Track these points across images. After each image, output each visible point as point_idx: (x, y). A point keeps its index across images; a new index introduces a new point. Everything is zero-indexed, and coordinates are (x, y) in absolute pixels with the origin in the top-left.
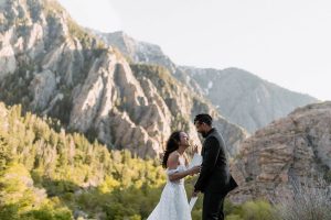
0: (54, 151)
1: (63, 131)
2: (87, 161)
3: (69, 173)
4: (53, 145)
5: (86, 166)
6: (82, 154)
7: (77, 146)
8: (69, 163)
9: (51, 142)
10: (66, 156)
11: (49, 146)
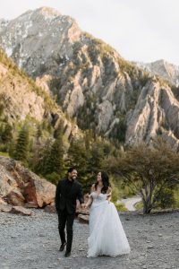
1: (122, 148)
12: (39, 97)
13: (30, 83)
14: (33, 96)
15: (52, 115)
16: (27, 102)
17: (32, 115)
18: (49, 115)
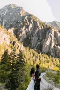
0: (38, 59)
1: (40, 53)
2: (48, 62)
3: (43, 66)
4: (38, 58)
5: (48, 64)
6: (46, 60)
7: (45, 58)
8: (43, 63)
9: (37, 57)
10: (42, 61)
11: (37, 58)
12: (8, 35)
13: (5, 30)
15: (13, 42)
16: (3, 37)
17: (5, 42)
18: (12, 42)
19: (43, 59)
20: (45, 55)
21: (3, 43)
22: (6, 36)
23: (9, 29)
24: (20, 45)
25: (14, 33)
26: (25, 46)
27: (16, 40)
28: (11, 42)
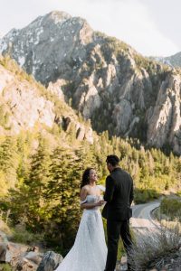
0: (137, 165)
1: (142, 148)
2: (166, 172)
3: (151, 183)
4: (135, 161)
5: (165, 176)
6: (161, 166)
7: (155, 160)
8: (151, 174)
9: (134, 159)
10: (147, 169)
11: (133, 162)
12: (49, 102)
13: (38, 87)
14: (42, 101)
15: (63, 119)
17: (41, 121)
18: (61, 120)
19: (151, 164)
20: (155, 152)
21: (37, 123)
22: (43, 105)
23: (50, 84)
24: (83, 128)
25: (65, 93)
26: (98, 129)
27: (70, 113)
28: (56, 121)
